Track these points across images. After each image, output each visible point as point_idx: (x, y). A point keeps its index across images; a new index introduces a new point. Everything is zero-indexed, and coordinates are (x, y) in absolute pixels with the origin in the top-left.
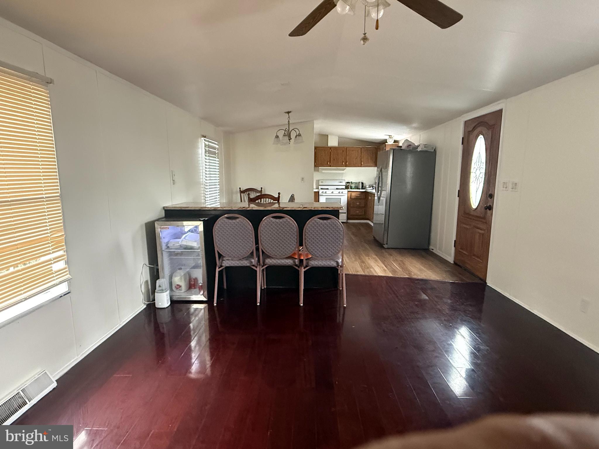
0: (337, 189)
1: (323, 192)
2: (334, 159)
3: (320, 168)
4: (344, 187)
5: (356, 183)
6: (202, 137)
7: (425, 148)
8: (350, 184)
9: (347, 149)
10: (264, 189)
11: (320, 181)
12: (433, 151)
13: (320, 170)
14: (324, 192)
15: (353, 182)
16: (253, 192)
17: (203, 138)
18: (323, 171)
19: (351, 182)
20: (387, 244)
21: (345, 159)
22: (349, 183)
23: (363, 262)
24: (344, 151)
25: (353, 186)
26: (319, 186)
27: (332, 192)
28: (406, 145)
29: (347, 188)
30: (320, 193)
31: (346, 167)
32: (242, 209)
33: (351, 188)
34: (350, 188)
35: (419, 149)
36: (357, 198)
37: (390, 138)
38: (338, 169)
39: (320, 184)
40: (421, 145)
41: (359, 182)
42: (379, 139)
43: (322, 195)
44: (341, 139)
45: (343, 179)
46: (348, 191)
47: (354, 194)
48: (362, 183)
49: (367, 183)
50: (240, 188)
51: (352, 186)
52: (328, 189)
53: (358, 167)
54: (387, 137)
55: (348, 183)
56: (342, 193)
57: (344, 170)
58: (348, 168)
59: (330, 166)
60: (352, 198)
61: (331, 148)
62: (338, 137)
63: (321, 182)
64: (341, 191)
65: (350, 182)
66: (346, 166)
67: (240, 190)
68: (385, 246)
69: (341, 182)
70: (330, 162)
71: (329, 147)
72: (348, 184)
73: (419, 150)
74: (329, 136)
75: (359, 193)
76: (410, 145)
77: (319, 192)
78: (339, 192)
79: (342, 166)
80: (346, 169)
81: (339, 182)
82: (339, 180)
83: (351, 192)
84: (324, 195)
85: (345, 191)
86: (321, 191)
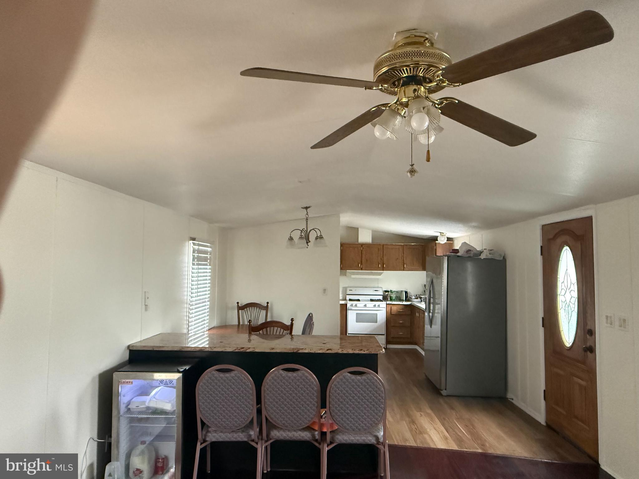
0: (372, 300)
1: (352, 305)
2: (367, 260)
3: (347, 271)
4: (381, 297)
5: (397, 292)
6: (190, 240)
7: (491, 255)
8: (390, 293)
9: (384, 246)
10: (272, 305)
11: (348, 289)
12: (502, 258)
13: (347, 274)
14: (354, 305)
15: (393, 290)
16: (255, 308)
17: (191, 242)
18: (353, 276)
21: (381, 259)
22: (388, 291)
23: (413, 422)
24: (380, 249)
25: (394, 296)
26: (347, 296)
27: (365, 306)
28: (465, 249)
29: (385, 298)
30: (348, 306)
31: (383, 270)
32: (239, 351)
33: (391, 300)
34: (389, 299)
35: (483, 256)
36: (399, 315)
37: (441, 236)
38: (372, 273)
39: (349, 292)
40: (485, 251)
41: (402, 291)
42: (426, 235)
43: (351, 310)
44: (376, 234)
45: (380, 286)
46: (387, 304)
47: (395, 308)
48: (406, 292)
49: (412, 292)
50: (238, 303)
51: (392, 296)
52: (359, 300)
53: (400, 270)
54: (438, 234)
55: (386, 291)
56: (379, 306)
57: (380, 274)
58: (385, 272)
59: (362, 269)
60: (392, 314)
61: (362, 245)
62: (371, 232)
63: (350, 290)
64: (377, 303)
65: (390, 290)
67: (238, 305)
68: (444, 392)
69: (377, 291)
70: (362, 264)
71: (360, 244)
72: (387, 293)
73: (482, 258)
74: (359, 229)
75: (401, 306)
76: (470, 250)
77: (346, 304)
78: (375, 306)
79: (378, 269)
80: (383, 273)
81: (375, 291)
82: (374, 287)
83: (391, 306)
84: (353, 308)
85: (383, 304)
86: (349, 304)
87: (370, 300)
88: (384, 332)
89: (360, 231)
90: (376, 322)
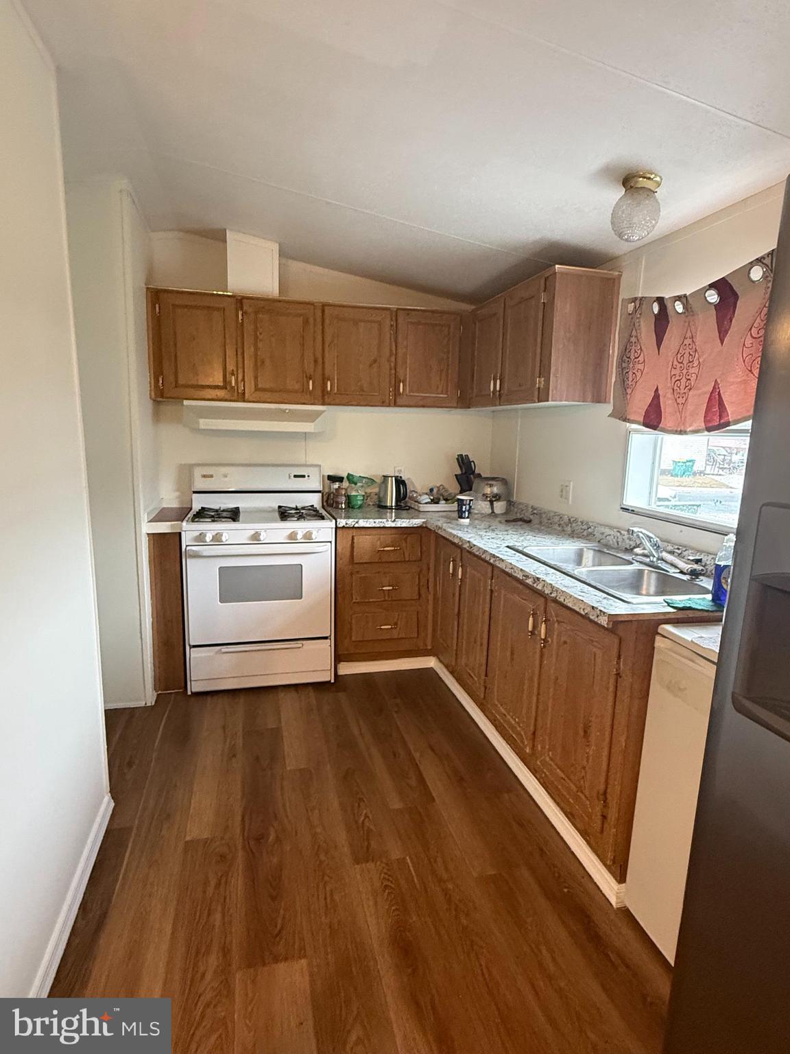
0: (283, 514)
1: (200, 538)
2: (262, 363)
3: (186, 402)
4: (315, 500)
5: (372, 481)
8: (345, 484)
9: (327, 310)
11: (198, 472)
13: (185, 416)
14: (209, 538)
15: (358, 472)
18: (204, 423)
19: (350, 478)
21: (316, 361)
22: (340, 479)
24: (311, 320)
25: (357, 493)
26: (194, 496)
27: (256, 538)
29: (330, 505)
30: (186, 540)
31: (323, 404)
33: (351, 511)
34: (344, 509)
36: (380, 560)
38: (284, 411)
39: (200, 484)
41: (385, 477)
43: (197, 556)
45: (311, 459)
46: (336, 528)
47: (365, 544)
48: (400, 482)
49: (419, 482)
51: (354, 493)
52: (234, 515)
53: (383, 404)
55: (333, 479)
56: (308, 536)
57: (312, 417)
58: (331, 412)
59: (242, 398)
60: (356, 561)
61: (240, 301)
63: (204, 476)
64: (300, 527)
65: (345, 475)
66: (324, 398)
69: (304, 476)
70: (240, 377)
71: (231, 298)
72: (336, 485)
74: (230, 233)
75: (391, 533)
77: (179, 535)
78: (292, 537)
79: (303, 396)
80: (324, 411)
81: (295, 476)
82: (292, 465)
83: (354, 532)
84: (206, 550)
85: (324, 530)
86: (189, 531)
87: (277, 508)
88: (327, 628)
89: (232, 242)
90: (299, 596)
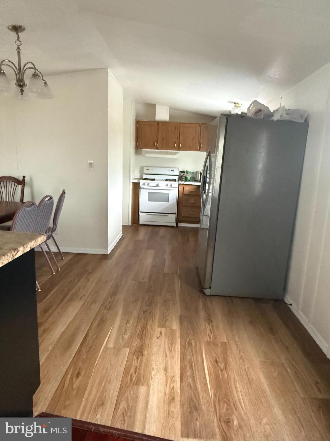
0: (167, 180)
1: (144, 184)
2: (163, 139)
3: (143, 150)
4: (177, 178)
5: (193, 173)
7: (288, 116)
8: (185, 174)
9: (181, 124)
11: (145, 168)
12: (302, 121)
13: (143, 152)
14: (146, 184)
15: (189, 171)
18: (147, 155)
19: (187, 171)
20: (210, 288)
21: (177, 139)
22: (184, 172)
24: (177, 128)
25: (189, 177)
26: (144, 175)
27: (158, 185)
28: (254, 109)
29: (180, 178)
30: (141, 184)
33: (186, 180)
34: (184, 180)
35: (276, 118)
36: (190, 195)
37: (235, 107)
38: (168, 152)
39: (145, 172)
40: (280, 110)
41: (197, 172)
43: (143, 189)
44: (173, 111)
45: (176, 166)
46: (180, 184)
47: (187, 189)
48: (201, 174)
51: (187, 176)
52: (154, 180)
53: (196, 150)
55: (182, 172)
56: (171, 186)
57: (176, 153)
58: (181, 152)
59: (157, 148)
60: (184, 194)
61: (158, 123)
62: (168, 108)
63: (147, 170)
64: (169, 183)
65: (186, 171)
66: (179, 149)
68: (208, 292)
69: (174, 171)
70: (157, 143)
71: (155, 122)
72: (183, 174)
73: (275, 120)
74: (156, 105)
75: (195, 186)
76: (260, 111)
77: (139, 183)
78: (167, 185)
79: (173, 148)
80: (178, 153)
81: (171, 171)
82: (170, 168)
83: (185, 186)
84: (145, 187)
85: (176, 184)
86: (142, 182)
87: (165, 179)
88: (175, 211)
89: (157, 107)
90: (168, 202)
